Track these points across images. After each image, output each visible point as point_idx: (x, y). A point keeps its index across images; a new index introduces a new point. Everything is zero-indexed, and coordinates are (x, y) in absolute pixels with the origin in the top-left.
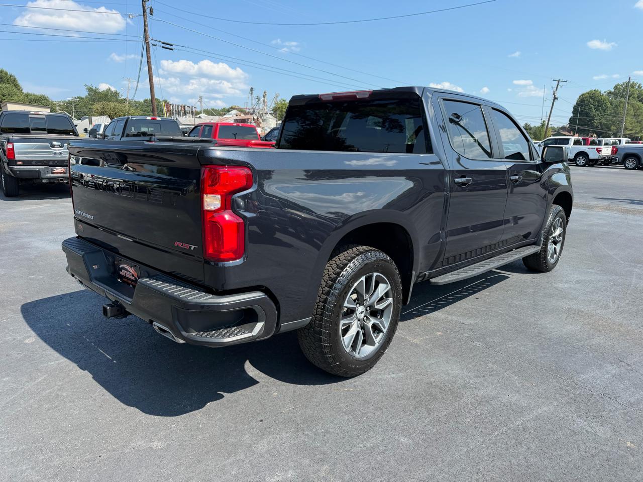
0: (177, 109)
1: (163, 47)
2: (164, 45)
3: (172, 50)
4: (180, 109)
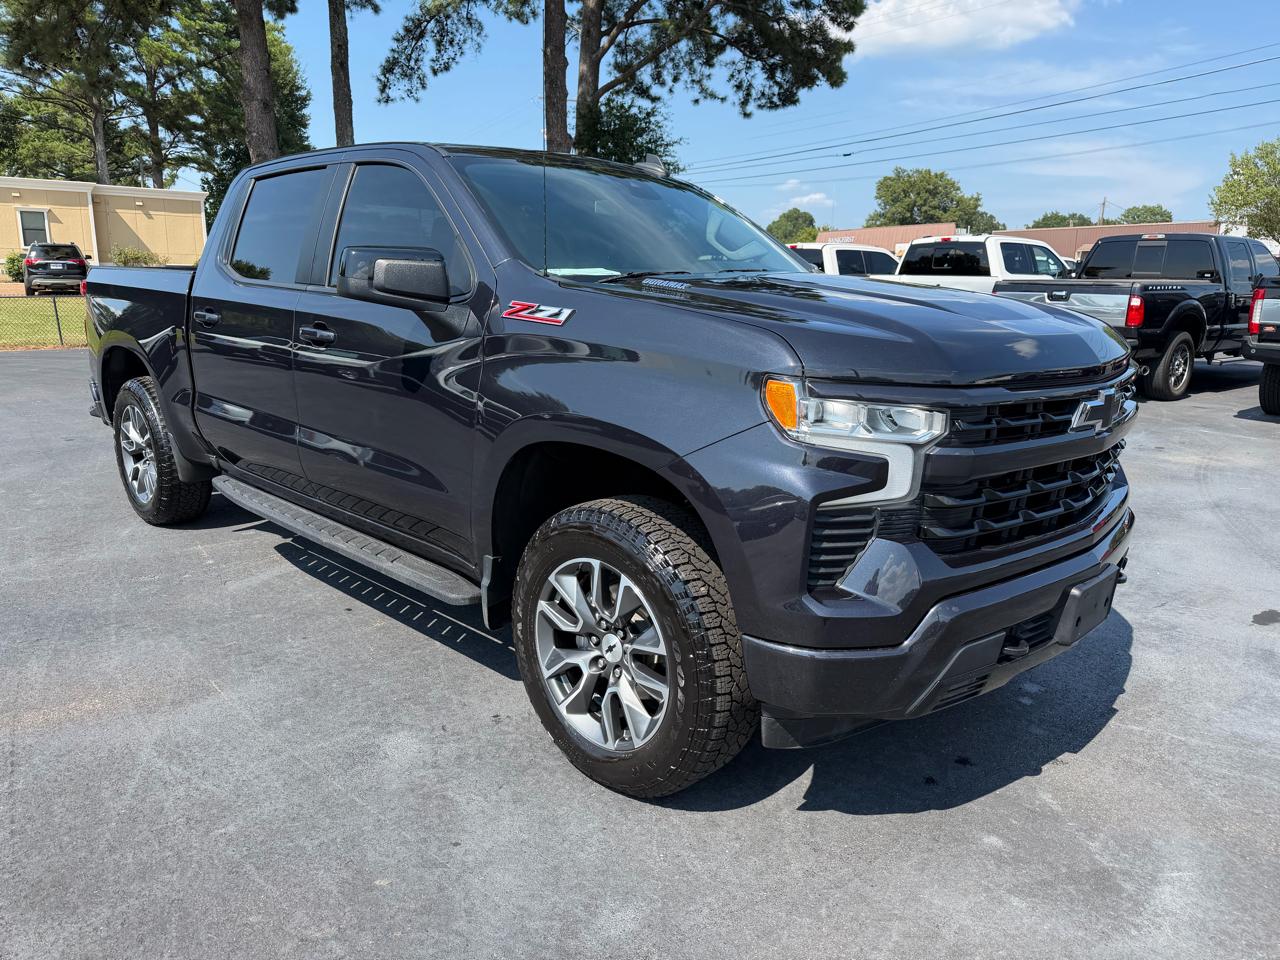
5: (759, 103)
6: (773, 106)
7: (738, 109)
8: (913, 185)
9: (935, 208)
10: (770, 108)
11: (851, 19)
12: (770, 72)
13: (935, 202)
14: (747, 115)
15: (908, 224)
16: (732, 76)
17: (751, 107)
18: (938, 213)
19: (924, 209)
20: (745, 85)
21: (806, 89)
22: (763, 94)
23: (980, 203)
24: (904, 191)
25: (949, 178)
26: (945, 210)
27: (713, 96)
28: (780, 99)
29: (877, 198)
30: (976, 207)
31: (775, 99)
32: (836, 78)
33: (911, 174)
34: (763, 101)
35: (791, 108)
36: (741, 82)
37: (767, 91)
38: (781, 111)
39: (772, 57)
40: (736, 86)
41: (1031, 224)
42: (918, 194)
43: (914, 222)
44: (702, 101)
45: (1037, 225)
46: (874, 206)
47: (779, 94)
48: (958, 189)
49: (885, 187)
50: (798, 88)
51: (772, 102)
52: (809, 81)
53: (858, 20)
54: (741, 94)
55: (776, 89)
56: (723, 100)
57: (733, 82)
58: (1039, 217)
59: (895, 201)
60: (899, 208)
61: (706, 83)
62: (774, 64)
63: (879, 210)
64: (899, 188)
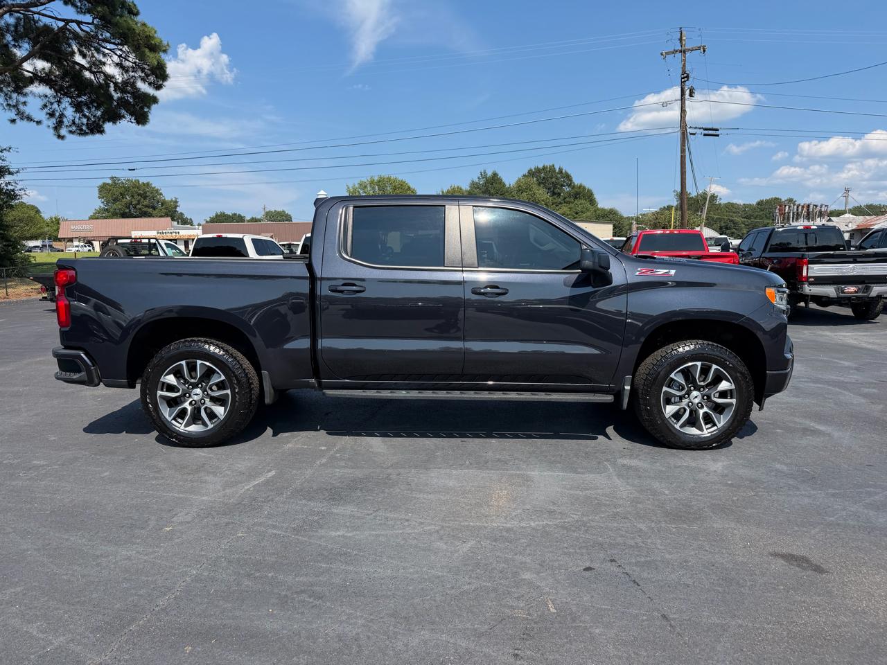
0: (795, 210)
1: (705, 135)
2: (706, 132)
3: (718, 135)
4: (800, 210)
5: (71, 129)
6: (82, 133)
7: (52, 131)
8: (127, 189)
9: (146, 206)
10: (80, 134)
11: (161, 82)
12: (78, 107)
13: (146, 202)
14: (61, 137)
15: (128, 217)
16: (45, 106)
17: (63, 132)
18: (150, 210)
19: (138, 207)
20: (57, 114)
21: (111, 123)
22: (74, 123)
23: (178, 204)
24: (121, 194)
25: (153, 186)
26: (154, 208)
27: (29, 119)
28: (88, 128)
29: (99, 198)
30: (176, 207)
31: (84, 128)
32: (141, 119)
33: (124, 182)
34: (74, 128)
35: (98, 136)
36: (53, 111)
37: (77, 121)
38: (90, 137)
39: (80, 97)
40: (49, 114)
41: (208, 220)
42: (133, 196)
43: (131, 216)
44: (18, 121)
45: (212, 220)
46: (98, 204)
47: (87, 124)
48: (161, 194)
49: (104, 190)
50: (104, 122)
51: (82, 130)
52: (114, 117)
53: (165, 83)
54: (54, 120)
55: (85, 121)
56: (39, 123)
57: (46, 110)
58: (213, 215)
59: (115, 200)
60: (118, 206)
61: (21, 107)
62: (81, 102)
63: (103, 206)
64: (117, 192)
